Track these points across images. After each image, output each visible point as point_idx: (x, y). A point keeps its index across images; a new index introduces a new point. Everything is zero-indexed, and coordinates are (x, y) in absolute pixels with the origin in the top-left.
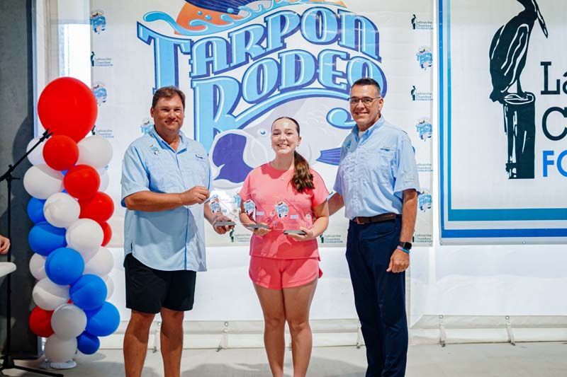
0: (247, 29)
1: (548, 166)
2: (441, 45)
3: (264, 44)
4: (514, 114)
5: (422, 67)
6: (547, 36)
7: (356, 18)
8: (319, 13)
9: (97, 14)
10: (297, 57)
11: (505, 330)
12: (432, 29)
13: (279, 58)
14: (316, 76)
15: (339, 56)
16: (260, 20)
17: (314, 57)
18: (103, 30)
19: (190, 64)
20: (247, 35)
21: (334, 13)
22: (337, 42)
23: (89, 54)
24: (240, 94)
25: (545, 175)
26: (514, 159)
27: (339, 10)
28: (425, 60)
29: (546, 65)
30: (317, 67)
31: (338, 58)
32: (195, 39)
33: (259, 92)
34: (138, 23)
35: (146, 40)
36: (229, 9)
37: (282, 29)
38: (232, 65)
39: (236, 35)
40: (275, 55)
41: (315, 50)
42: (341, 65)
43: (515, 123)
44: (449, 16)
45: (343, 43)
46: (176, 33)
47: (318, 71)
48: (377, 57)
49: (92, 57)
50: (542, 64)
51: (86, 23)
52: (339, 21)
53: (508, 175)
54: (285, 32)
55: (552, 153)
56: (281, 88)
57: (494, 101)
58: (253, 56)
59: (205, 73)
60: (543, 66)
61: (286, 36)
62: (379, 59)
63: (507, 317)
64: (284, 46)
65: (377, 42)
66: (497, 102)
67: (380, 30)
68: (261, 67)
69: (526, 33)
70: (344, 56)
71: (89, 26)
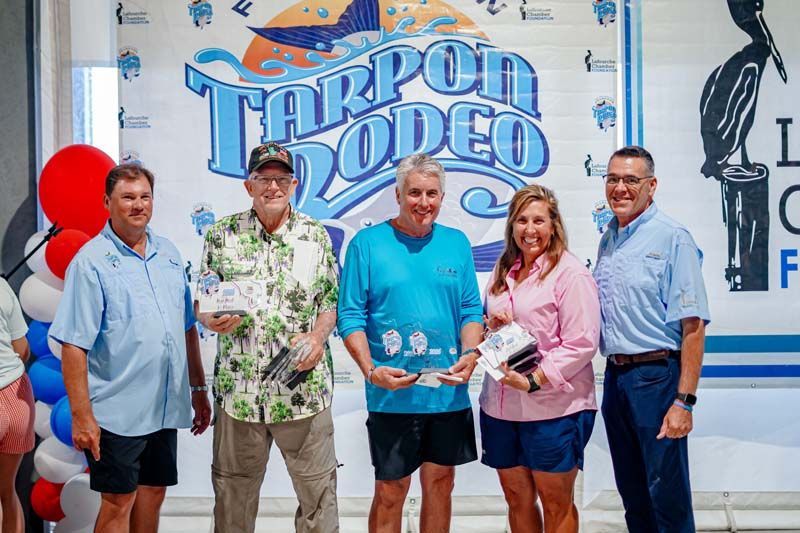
0: (344, 73)
1: (789, 272)
2: (628, 94)
3: (369, 95)
4: (737, 196)
5: (602, 128)
6: (785, 80)
7: (504, 56)
8: (450, 49)
9: (128, 53)
10: (417, 113)
11: (723, 512)
12: (616, 70)
13: (392, 114)
14: (445, 141)
15: (479, 112)
16: (364, 60)
17: (442, 113)
18: (137, 75)
19: (262, 124)
20: (345, 82)
21: (471, 49)
22: (475, 92)
23: (117, 111)
24: (335, 168)
25: (784, 284)
26: (737, 263)
27: (478, 45)
28: (605, 117)
29: (784, 123)
30: (447, 128)
31: (477, 115)
32: (269, 88)
33: (363, 165)
34: (187, 66)
35: (199, 90)
36: (319, 44)
37: (395, 73)
38: (323, 125)
39: (329, 82)
40: (385, 111)
41: (444, 103)
42: (482, 125)
43: (739, 209)
44: (640, 53)
45: (485, 92)
46: (241, 79)
47: (448, 133)
48: (534, 113)
49: (120, 115)
50: (779, 121)
51: (112, 66)
52: (479, 60)
53: (728, 286)
54: (399, 77)
55: (794, 253)
56: (394, 158)
57: (707, 177)
58: (354, 112)
59: (283, 137)
60: (780, 125)
61: (401, 83)
62: (538, 116)
63: (726, 494)
64: (399, 97)
65: (535, 90)
66: (712, 178)
67: (539, 74)
68: (365, 128)
69: (755, 77)
70: (486, 111)
71: (116, 69)
